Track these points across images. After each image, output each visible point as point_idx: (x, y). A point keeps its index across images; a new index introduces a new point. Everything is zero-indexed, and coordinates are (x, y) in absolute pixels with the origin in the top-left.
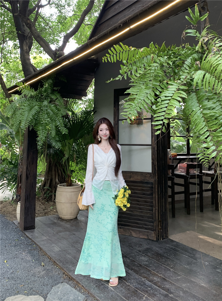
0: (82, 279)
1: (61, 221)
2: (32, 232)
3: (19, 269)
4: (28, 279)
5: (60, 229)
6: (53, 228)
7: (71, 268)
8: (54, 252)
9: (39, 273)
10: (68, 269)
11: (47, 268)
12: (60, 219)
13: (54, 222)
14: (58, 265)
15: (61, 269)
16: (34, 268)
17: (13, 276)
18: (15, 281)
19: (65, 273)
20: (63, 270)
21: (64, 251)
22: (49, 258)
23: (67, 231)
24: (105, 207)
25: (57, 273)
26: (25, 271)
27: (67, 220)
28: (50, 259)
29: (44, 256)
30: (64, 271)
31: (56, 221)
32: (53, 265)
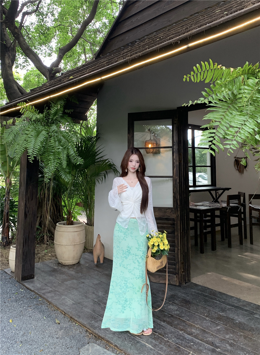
0: (112, 337)
1: (62, 267)
2: (32, 282)
3: (30, 329)
4: (45, 341)
5: (64, 277)
6: (56, 276)
7: (94, 324)
8: (67, 306)
9: (57, 332)
10: (92, 325)
11: (64, 326)
12: (59, 265)
13: (55, 268)
14: (77, 321)
15: (82, 326)
16: (48, 327)
17: (26, 339)
18: (31, 345)
19: (88, 330)
20: (84, 327)
21: (78, 303)
22: (63, 314)
23: (73, 279)
24: (131, 250)
25: (78, 332)
26: (38, 331)
27: (69, 266)
28: (65, 315)
29: (55, 312)
30: (87, 329)
31: (56, 267)
32: (70, 322)
